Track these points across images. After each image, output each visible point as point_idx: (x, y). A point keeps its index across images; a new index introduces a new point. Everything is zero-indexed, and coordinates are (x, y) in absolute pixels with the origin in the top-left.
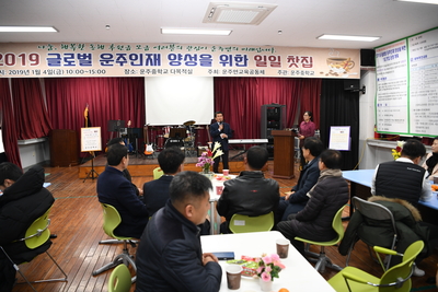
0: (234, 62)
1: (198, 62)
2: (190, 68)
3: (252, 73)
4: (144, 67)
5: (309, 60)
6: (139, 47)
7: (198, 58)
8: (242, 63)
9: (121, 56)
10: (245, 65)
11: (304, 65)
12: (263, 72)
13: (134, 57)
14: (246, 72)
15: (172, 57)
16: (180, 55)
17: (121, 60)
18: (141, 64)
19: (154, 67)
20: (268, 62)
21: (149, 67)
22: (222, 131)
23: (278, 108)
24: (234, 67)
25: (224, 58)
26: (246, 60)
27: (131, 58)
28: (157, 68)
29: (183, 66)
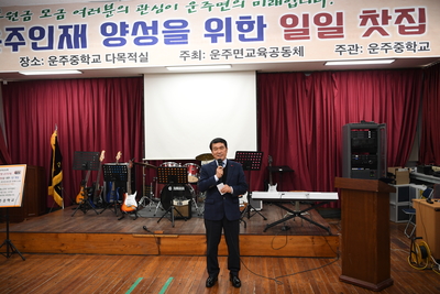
0: (235, 32)
1: (161, 37)
2: (143, 49)
3: (274, 54)
4: (56, 52)
5: (415, 15)
6: (46, 13)
7: (161, 28)
8: (254, 34)
9: (15, 31)
10: (260, 37)
11: (402, 30)
12: (300, 51)
13: (37, 34)
14: (263, 53)
15: (109, 29)
16: (124, 25)
17: (15, 39)
18: (50, 47)
19: (74, 51)
20: (313, 28)
21: (66, 51)
22: (222, 180)
23: (373, 130)
24: (236, 43)
25: (214, 25)
26: (261, 26)
27: (32, 36)
28: (79, 52)
29: (130, 46)
